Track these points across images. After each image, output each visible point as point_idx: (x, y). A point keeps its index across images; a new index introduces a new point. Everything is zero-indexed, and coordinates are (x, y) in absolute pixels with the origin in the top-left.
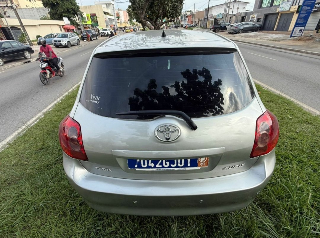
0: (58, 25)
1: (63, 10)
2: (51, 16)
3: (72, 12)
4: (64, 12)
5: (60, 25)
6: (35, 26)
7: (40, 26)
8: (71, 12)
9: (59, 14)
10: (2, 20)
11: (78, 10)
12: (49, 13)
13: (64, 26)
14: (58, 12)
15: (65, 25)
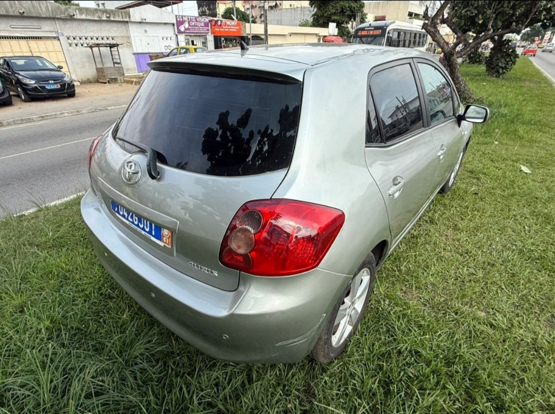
0: (316, 35)
1: (334, 11)
2: (313, 21)
3: (348, 13)
4: (334, 14)
5: (319, 36)
6: (284, 35)
7: (290, 36)
8: (346, 14)
9: (326, 17)
10: (245, 26)
11: (359, 10)
12: (313, 15)
13: (326, 38)
14: (326, 15)
15: (328, 35)
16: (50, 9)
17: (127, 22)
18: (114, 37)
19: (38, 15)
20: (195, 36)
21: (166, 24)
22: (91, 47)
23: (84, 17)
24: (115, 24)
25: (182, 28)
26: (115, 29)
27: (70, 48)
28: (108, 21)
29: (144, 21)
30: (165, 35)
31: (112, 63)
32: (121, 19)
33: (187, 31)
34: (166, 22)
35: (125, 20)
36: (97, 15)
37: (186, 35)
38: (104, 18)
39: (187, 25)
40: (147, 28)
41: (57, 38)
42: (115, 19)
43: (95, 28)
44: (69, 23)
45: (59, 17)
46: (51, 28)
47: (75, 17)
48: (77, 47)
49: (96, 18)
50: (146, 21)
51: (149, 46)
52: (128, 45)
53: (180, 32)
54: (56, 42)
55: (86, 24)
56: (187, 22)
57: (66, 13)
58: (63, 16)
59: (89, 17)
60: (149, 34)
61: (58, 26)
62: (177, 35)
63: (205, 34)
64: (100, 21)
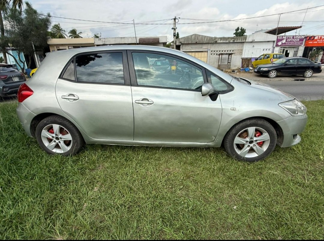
16: (208, 39)
17: (244, 42)
18: (234, 50)
19: (202, 42)
20: (289, 47)
21: (268, 42)
22: (219, 55)
23: (222, 41)
24: (237, 44)
25: (280, 43)
26: (236, 46)
27: (211, 56)
28: (234, 43)
29: (254, 41)
30: (266, 48)
31: (227, 62)
32: (240, 41)
33: (283, 45)
34: (269, 40)
35: (243, 41)
36: (228, 40)
37: (281, 47)
38: (232, 41)
39: (284, 41)
40: (255, 45)
41: (207, 52)
42: (237, 41)
43: (225, 46)
44: (215, 45)
45: (211, 42)
46: (206, 48)
47: (218, 42)
48: (214, 55)
49: (227, 42)
50: (255, 41)
51: (253, 54)
52: (240, 54)
53: (277, 46)
54: (206, 53)
55: (221, 45)
56: (285, 40)
57: (214, 41)
58: (212, 42)
59: (224, 42)
60: (255, 47)
61: (209, 46)
62: (274, 48)
63: (299, 46)
64: (229, 43)
